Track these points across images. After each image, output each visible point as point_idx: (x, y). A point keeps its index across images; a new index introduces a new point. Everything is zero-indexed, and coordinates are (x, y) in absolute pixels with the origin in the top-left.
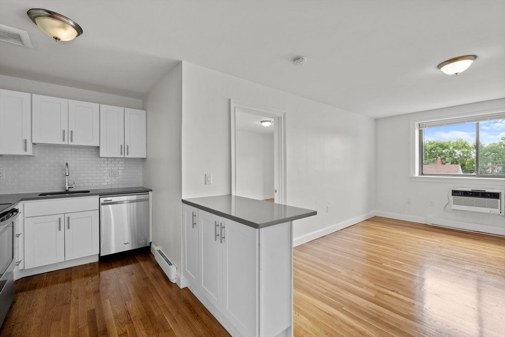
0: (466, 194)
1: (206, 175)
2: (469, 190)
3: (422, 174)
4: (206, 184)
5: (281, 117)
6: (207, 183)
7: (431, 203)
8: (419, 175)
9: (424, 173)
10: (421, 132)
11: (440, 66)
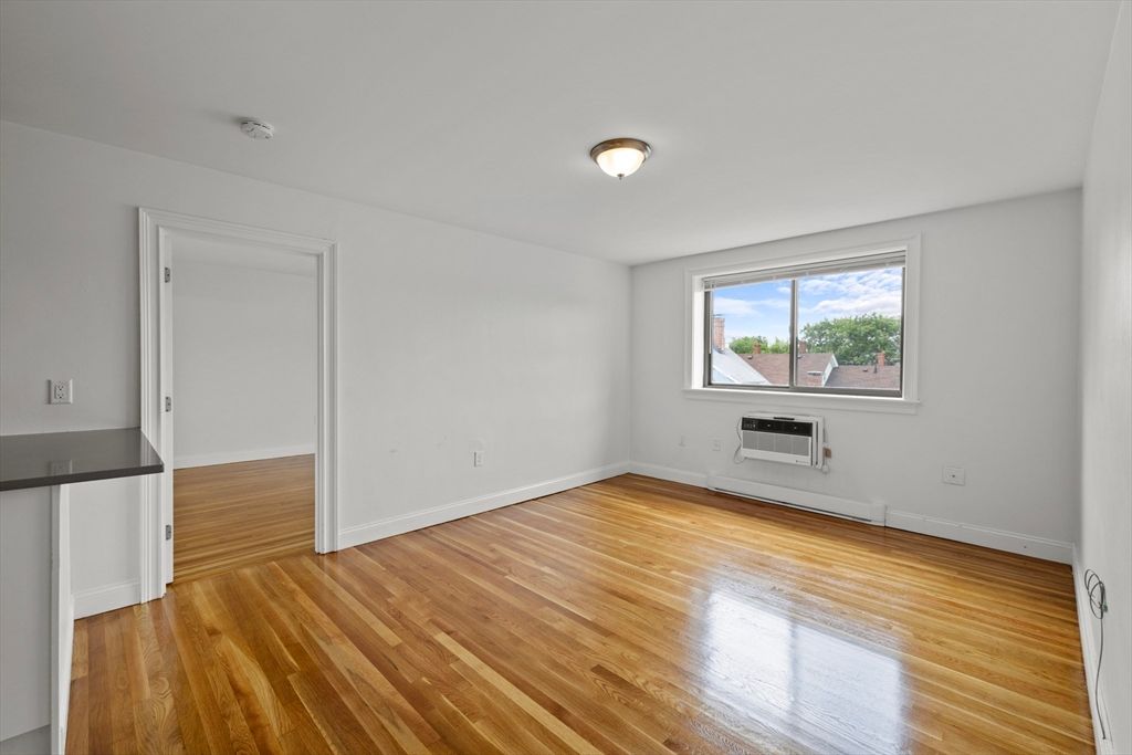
0: (763, 425)
1: (49, 382)
2: (769, 416)
3: (710, 384)
4: (49, 402)
5: (322, 255)
6: (54, 400)
7: (716, 445)
8: (704, 386)
9: (713, 382)
10: (707, 295)
11: (594, 153)
